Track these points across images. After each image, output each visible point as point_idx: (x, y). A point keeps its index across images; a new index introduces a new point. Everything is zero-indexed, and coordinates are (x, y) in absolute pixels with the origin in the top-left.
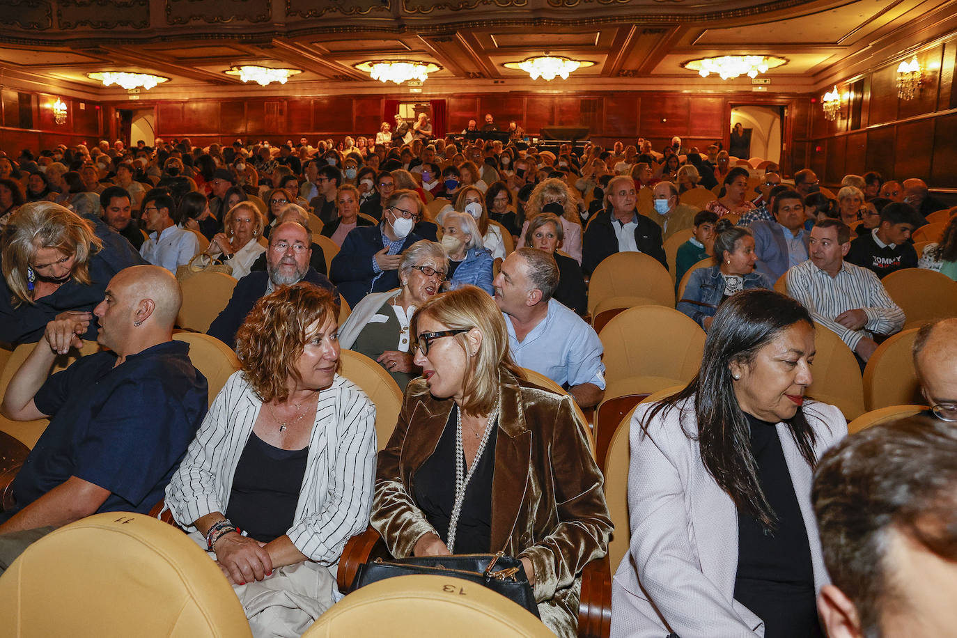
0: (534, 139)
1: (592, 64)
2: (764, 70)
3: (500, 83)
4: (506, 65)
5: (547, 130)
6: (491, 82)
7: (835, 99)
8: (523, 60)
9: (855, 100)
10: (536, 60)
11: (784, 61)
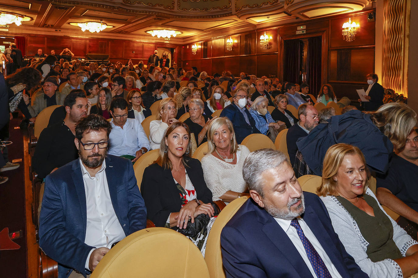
0: (82, 59)
1: (112, 27)
2: (175, 36)
3: (58, 31)
4: (71, 24)
5: (89, 55)
6: (54, 30)
7: (196, 47)
8: (84, 22)
9: (204, 48)
10: (88, 23)
11: (181, 33)
